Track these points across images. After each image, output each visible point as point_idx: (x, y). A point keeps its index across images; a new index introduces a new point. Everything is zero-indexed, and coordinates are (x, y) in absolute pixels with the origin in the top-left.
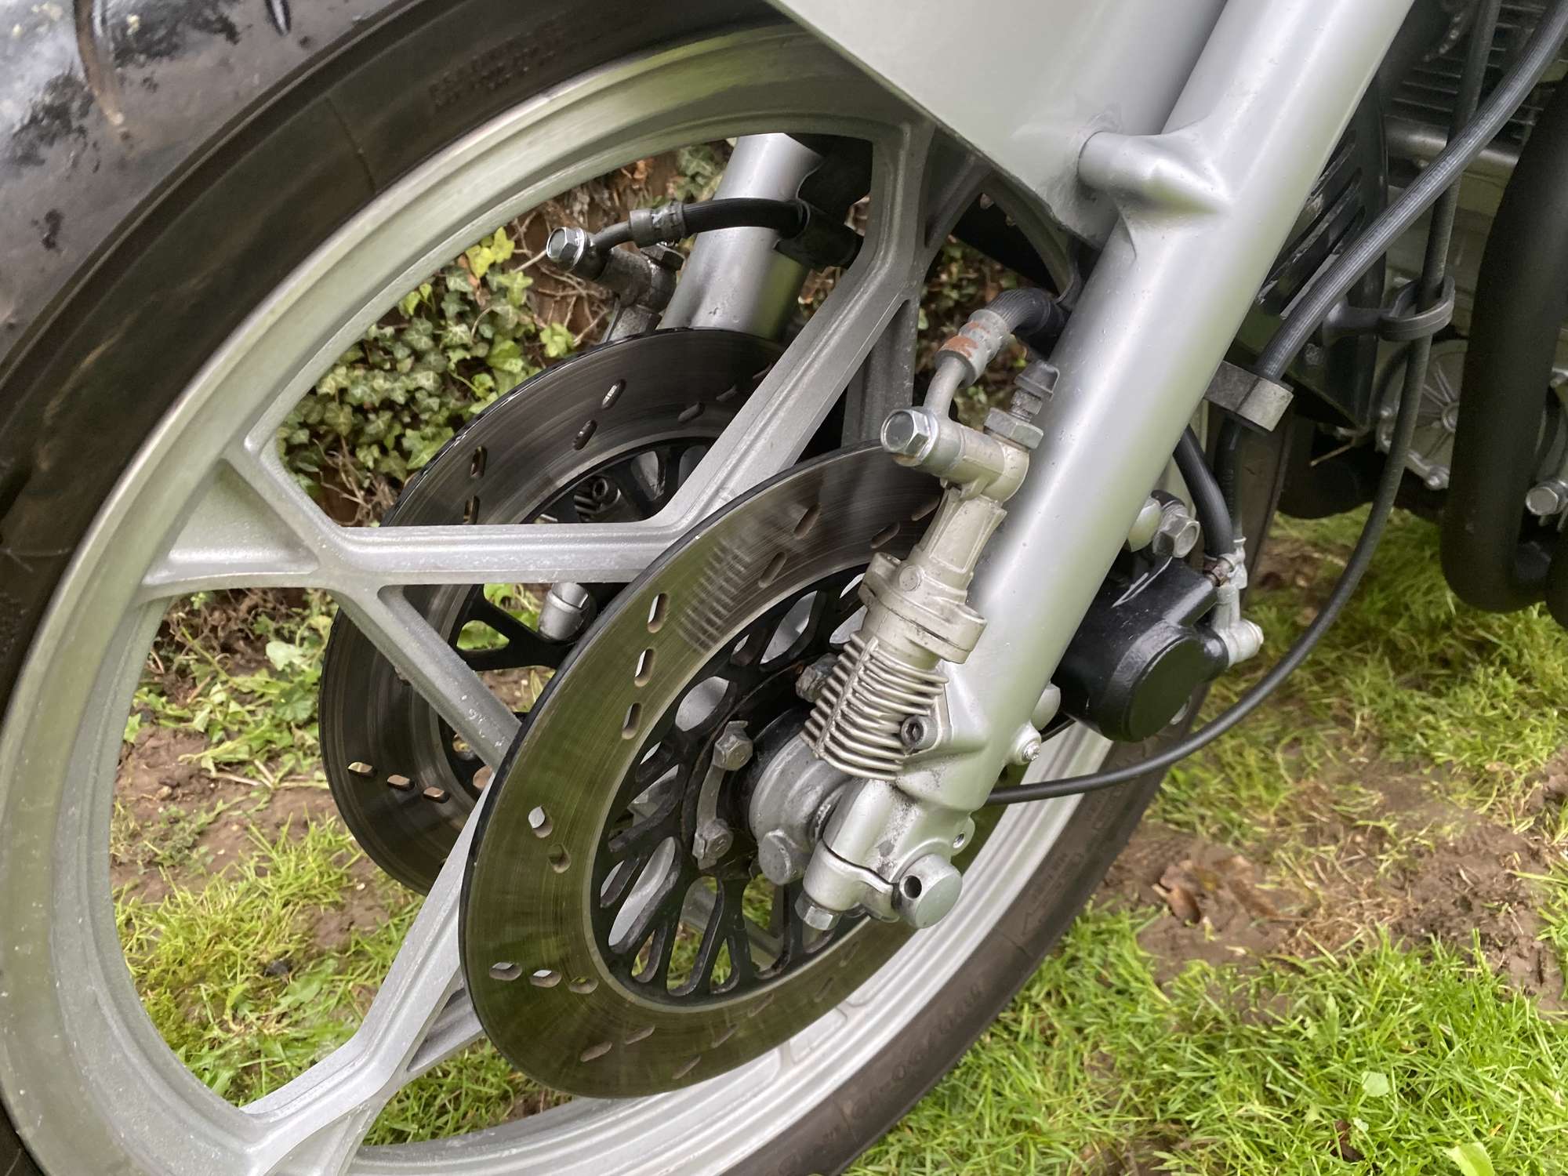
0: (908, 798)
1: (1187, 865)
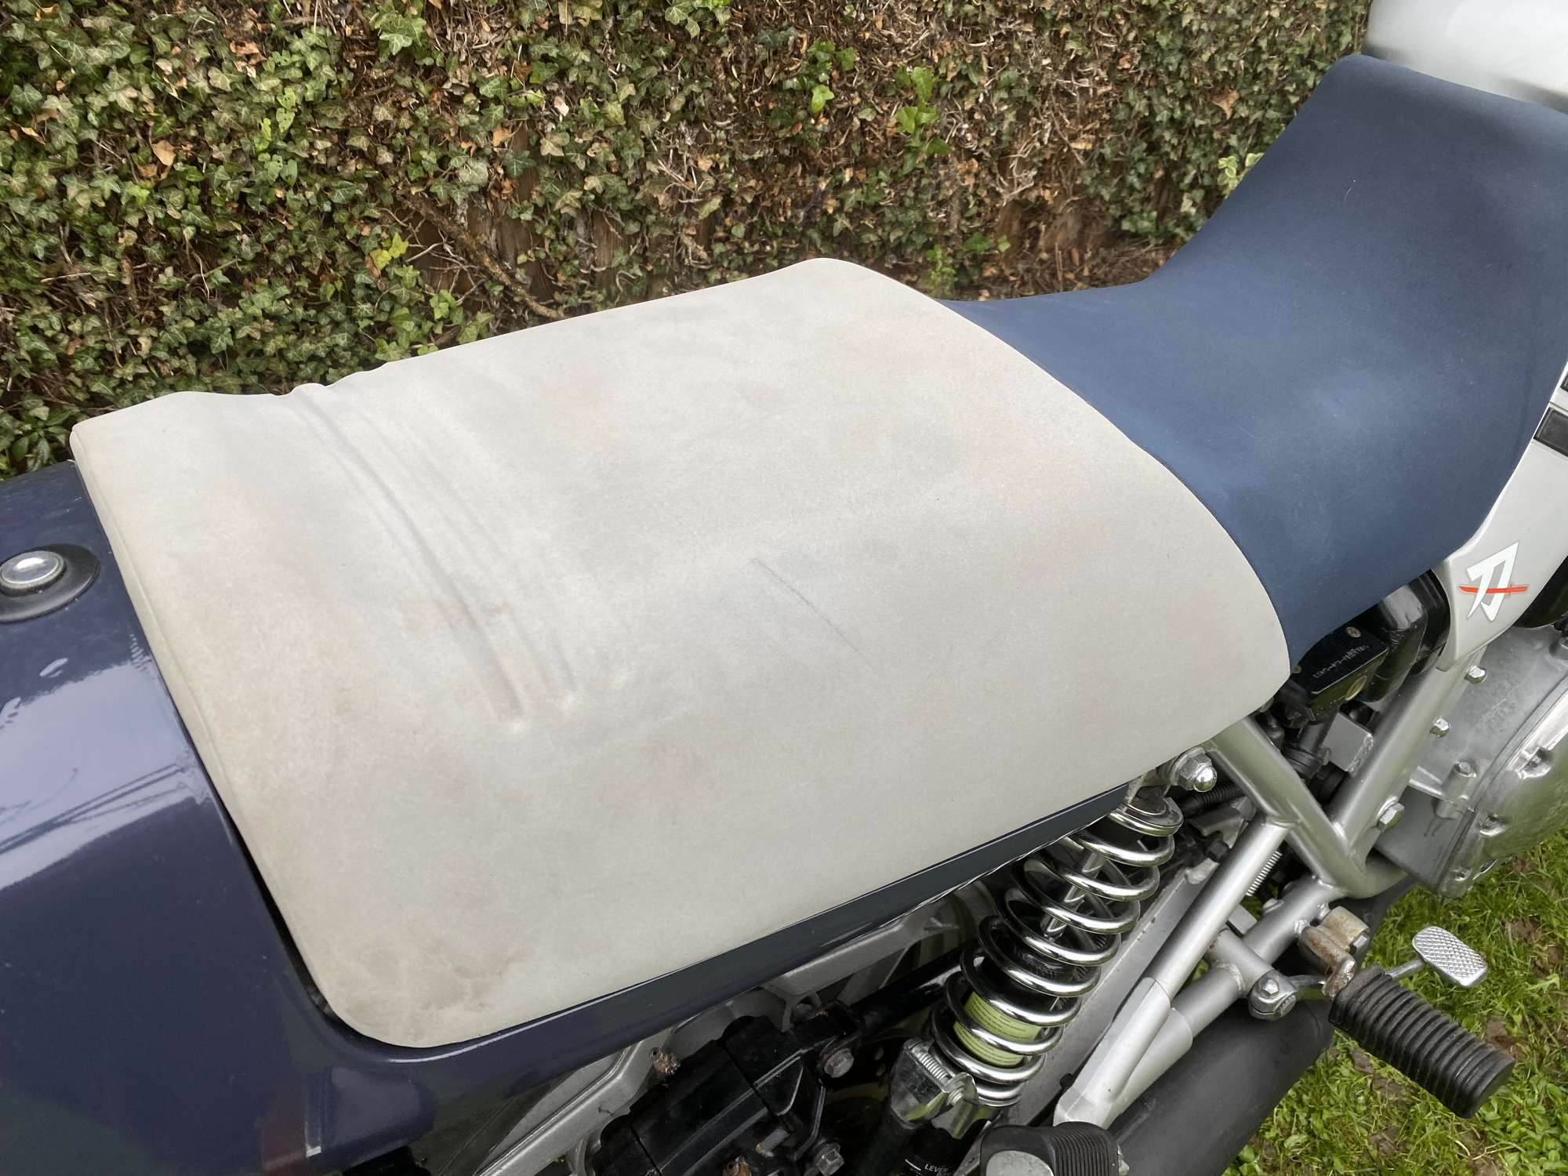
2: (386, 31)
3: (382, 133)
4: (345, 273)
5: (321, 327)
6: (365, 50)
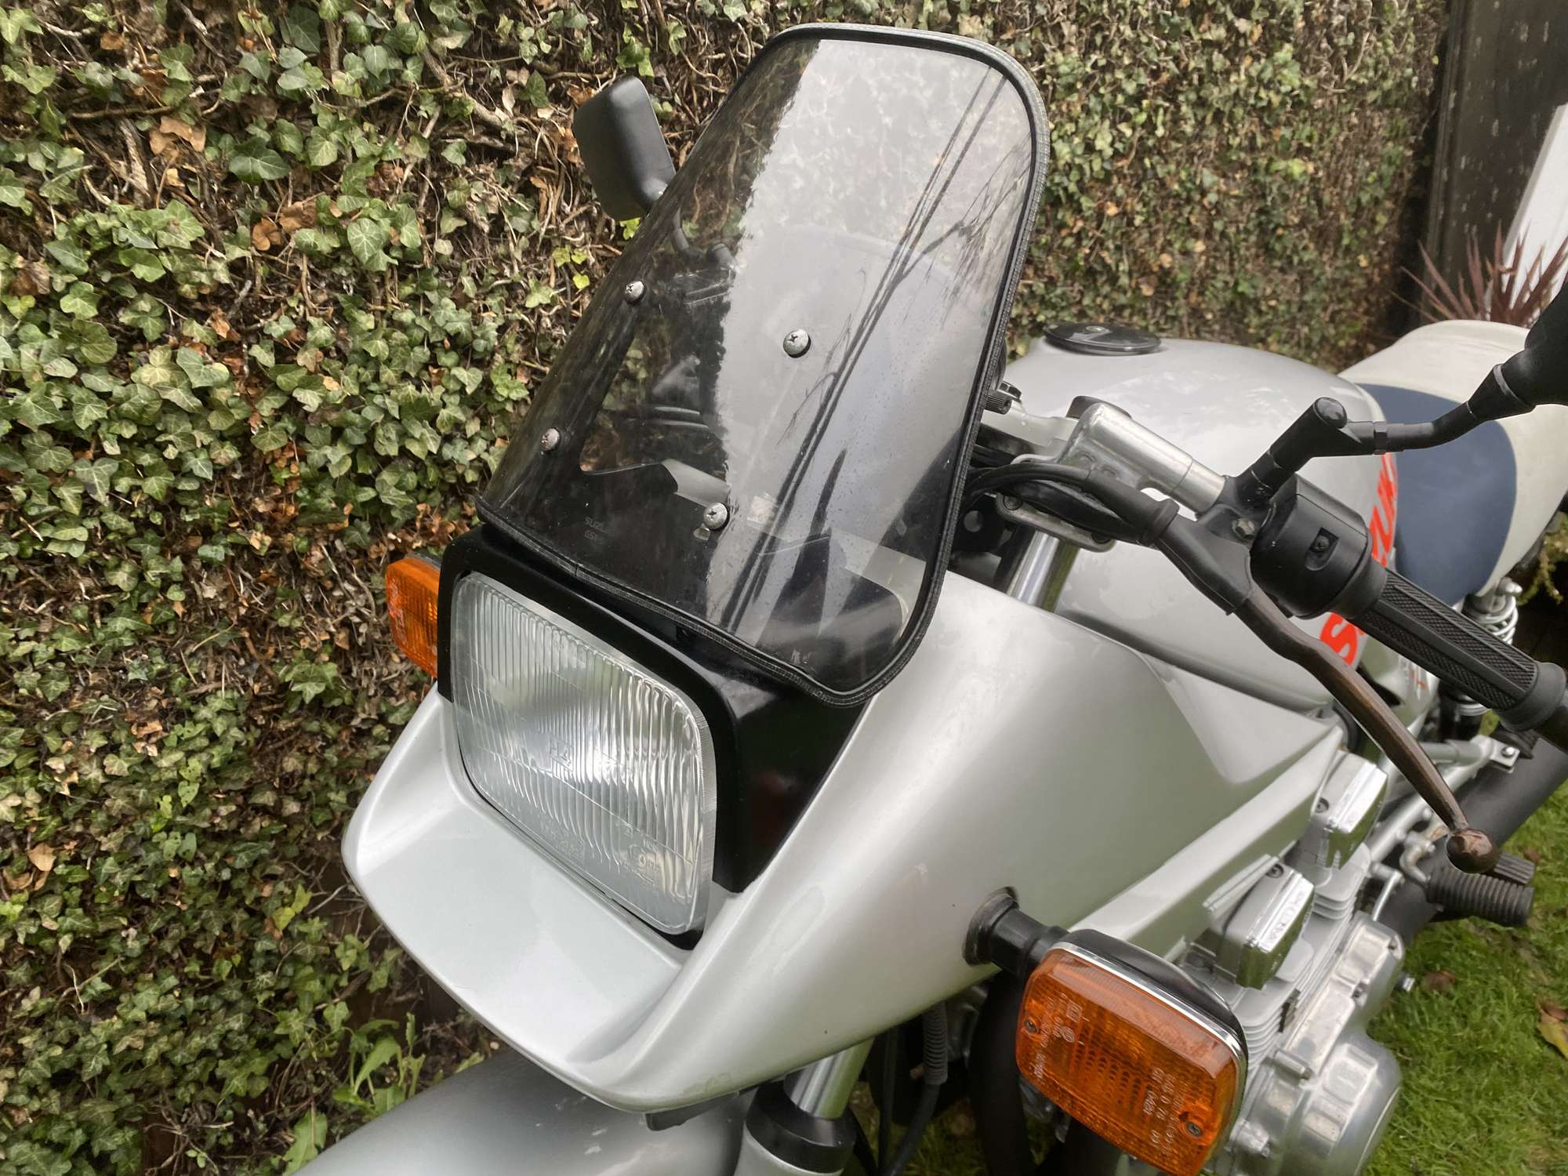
2: (297, 681)
3: (288, 785)
4: (241, 944)
5: (211, 1013)
6: (273, 703)
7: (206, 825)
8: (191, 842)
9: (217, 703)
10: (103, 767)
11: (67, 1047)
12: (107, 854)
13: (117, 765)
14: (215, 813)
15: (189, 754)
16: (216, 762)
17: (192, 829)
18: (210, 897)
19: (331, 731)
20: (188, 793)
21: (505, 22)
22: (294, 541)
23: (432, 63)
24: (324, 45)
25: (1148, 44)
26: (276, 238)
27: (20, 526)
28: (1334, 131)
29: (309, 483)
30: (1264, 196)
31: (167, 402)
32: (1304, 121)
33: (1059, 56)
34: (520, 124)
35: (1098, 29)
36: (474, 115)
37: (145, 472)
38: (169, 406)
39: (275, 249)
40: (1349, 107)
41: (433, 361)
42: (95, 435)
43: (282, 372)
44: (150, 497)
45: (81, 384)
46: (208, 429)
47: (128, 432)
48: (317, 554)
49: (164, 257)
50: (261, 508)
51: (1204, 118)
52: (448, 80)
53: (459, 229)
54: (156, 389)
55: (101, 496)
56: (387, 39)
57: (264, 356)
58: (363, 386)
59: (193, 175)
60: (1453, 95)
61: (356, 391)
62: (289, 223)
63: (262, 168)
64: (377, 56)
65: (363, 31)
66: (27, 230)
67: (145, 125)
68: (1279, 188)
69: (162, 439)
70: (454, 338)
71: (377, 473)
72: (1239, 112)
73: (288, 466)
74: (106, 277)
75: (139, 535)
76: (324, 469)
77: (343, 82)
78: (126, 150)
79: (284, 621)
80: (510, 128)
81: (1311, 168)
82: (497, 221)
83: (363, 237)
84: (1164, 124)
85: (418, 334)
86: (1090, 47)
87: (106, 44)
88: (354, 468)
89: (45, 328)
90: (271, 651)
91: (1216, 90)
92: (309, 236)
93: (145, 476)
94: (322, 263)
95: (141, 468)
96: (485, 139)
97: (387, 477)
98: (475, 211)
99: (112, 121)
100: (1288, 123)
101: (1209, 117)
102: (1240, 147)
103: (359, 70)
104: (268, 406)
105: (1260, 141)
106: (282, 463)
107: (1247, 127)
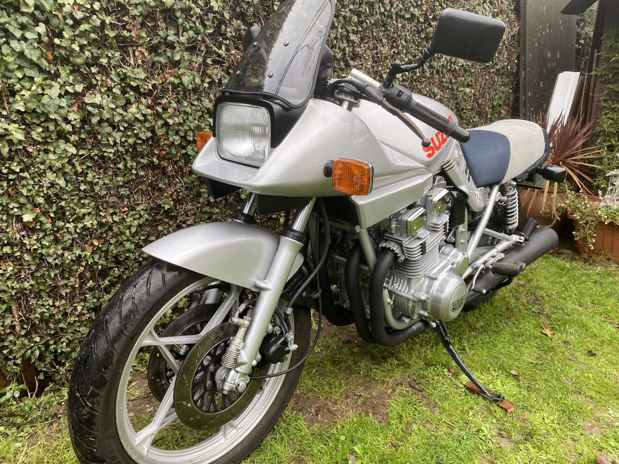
0: (237, 372)
1: (317, 405)
2: (163, 204)
6: (156, 210)
7: (137, 242)
8: (133, 246)
9: (141, 207)
10: (112, 218)
11: (98, 300)
12: (111, 244)
13: (116, 218)
14: (140, 239)
15: (134, 219)
16: (141, 222)
17: (133, 242)
18: (136, 265)
19: (171, 223)
20: (133, 230)
21: (223, 27)
22: (165, 163)
23: (204, 37)
24: (178, 31)
25: (411, 47)
26: (163, 80)
27: (98, 147)
28: (480, 80)
29: (169, 146)
30: (457, 99)
31: (136, 117)
32: (469, 76)
33: (382, 49)
34: (227, 54)
35: (394, 41)
36: (215, 51)
37: (129, 137)
38: (136, 119)
39: (163, 83)
40: (485, 73)
41: (202, 116)
42: (118, 125)
43: (164, 113)
44: (130, 144)
45: (116, 111)
46: (145, 127)
47: (126, 125)
48: (170, 169)
49: (137, 81)
50: (156, 152)
51: (433, 72)
52: (208, 42)
53: (210, 82)
54: (133, 114)
55: (118, 141)
56: (194, 29)
57: (159, 109)
58: (184, 121)
59: (145, 62)
60: (523, 72)
61: (182, 122)
62: (167, 76)
63: (162, 60)
64: (191, 33)
65: (188, 27)
66: (106, 72)
67: (135, 48)
68: (462, 97)
69: (134, 128)
70: (208, 109)
71: (187, 146)
72: (445, 70)
73: (164, 141)
74: (123, 85)
75: (126, 153)
76: (173, 143)
77: (183, 39)
78: (129, 54)
79: (160, 185)
80: (224, 55)
81: (473, 91)
82: (220, 80)
83: (186, 80)
84: (419, 72)
85: (199, 108)
86: (392, 47)
87: (127, 27)
88: (181, 142)
89: (108, 96)
90: (156, 194)
91: (436, 63)
92: (172, 79)
93: (128, 138)
94: (175, 86)
95: (128, 135)
96: (217, 58)
97: (189, 147)
98: (214, 76)
99: (126, 47)
100: (463, 76)
101: (435, 71)
102: (447, 82)
103: (187, 36)
104: (160, 123)
105: (453, 81)
106: (162, 140)
107: (448, 76)
